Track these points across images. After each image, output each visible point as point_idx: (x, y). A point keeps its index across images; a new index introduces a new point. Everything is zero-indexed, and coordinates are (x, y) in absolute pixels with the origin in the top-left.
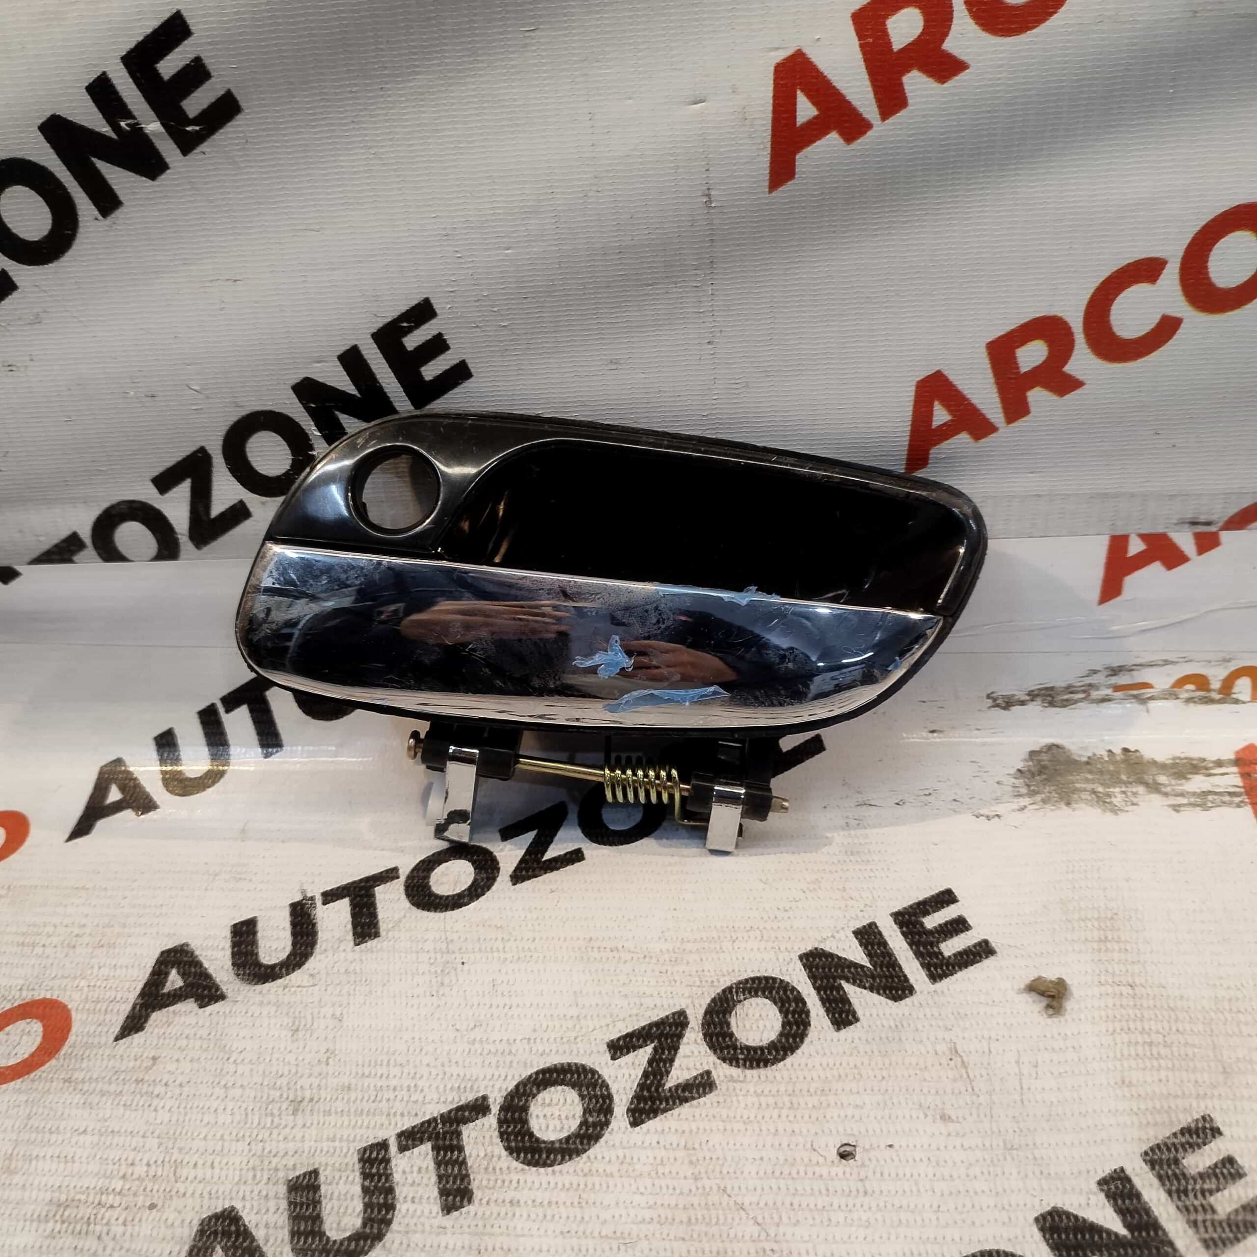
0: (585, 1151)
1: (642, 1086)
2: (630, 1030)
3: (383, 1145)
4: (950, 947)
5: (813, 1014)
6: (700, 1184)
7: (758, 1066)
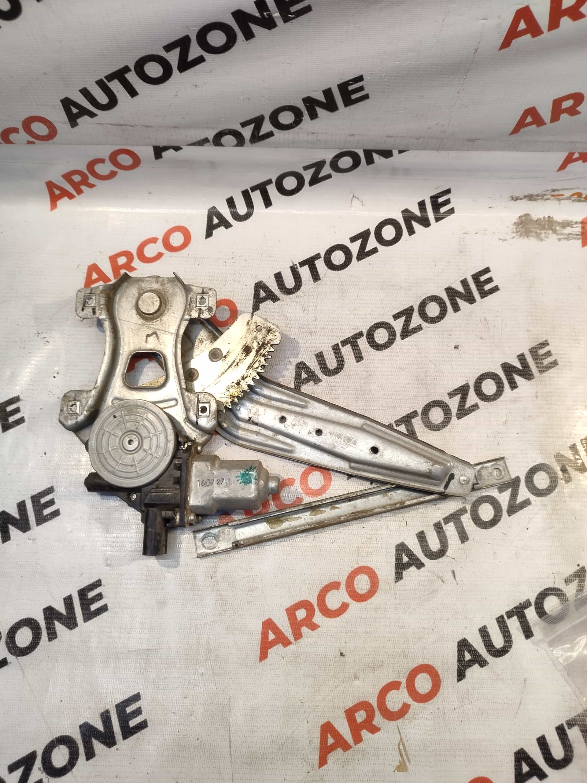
0: (390, 346)
1: (403, 328)
2: (398, 312)
3: (337, 345)
4: (487, 287)
5: (448, 308)
6: (420, 355)
7: (434, 323)
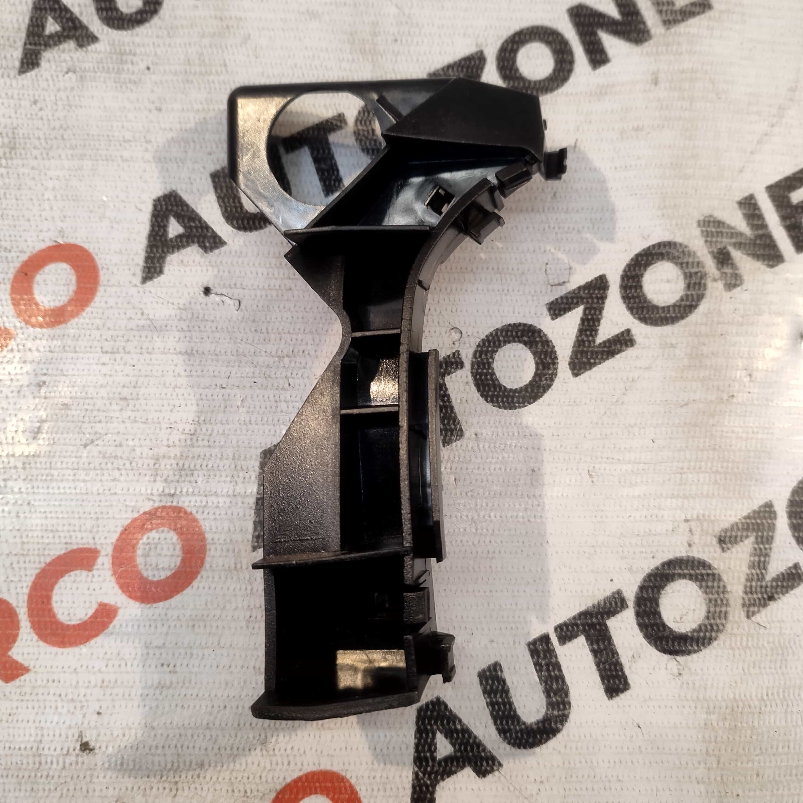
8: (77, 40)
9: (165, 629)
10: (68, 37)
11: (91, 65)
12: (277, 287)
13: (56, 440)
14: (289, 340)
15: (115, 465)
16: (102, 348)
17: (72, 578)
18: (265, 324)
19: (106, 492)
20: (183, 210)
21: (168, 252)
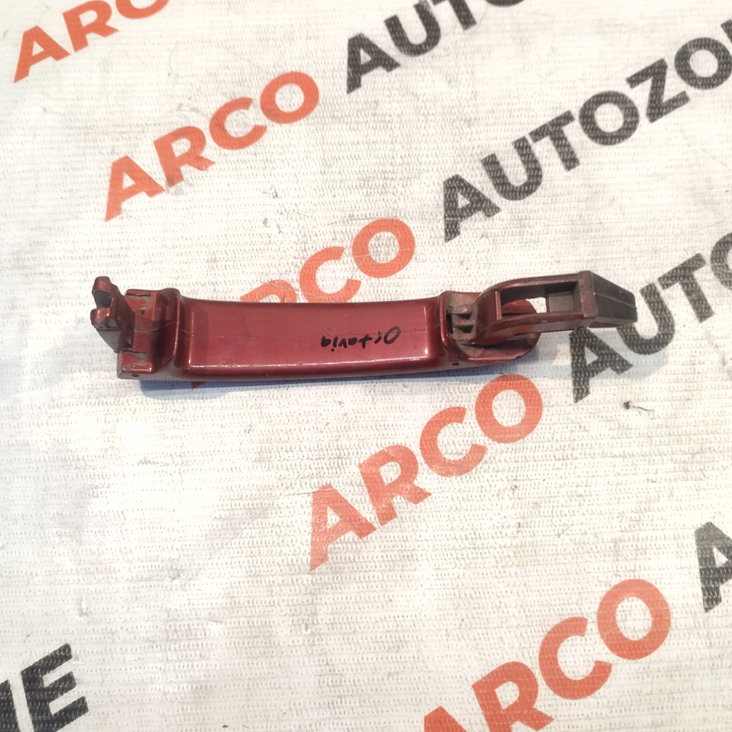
8: (484, 210)
9: (650, 679)
10: (477, 209)
11: (499, 231)
12: (678, 398)
13: (535, 532)
14: (696, 440)
15: (585, 550)
16: (554, 456)
17: (570, 643)
18: (676, 429)
19: (583, 571)
20: (593, 341)
21: (589, 375)
